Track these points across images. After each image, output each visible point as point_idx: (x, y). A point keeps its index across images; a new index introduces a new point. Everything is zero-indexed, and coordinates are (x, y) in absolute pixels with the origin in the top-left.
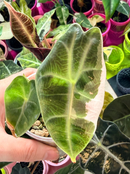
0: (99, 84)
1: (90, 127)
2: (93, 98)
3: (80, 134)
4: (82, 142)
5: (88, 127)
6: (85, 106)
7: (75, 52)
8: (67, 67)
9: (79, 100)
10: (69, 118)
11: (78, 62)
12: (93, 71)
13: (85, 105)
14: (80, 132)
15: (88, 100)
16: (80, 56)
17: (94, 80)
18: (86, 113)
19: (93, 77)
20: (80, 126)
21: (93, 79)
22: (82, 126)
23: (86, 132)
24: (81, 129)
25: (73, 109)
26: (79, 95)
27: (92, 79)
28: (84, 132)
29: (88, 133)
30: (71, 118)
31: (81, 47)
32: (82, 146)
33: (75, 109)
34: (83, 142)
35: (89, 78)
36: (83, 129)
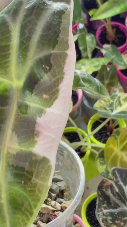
0: (62, 79)
1: (43, 168)
2: (50, 107)
3: (23, 182)
4: (27, 203)
5: (38, 169)
6: (34, 125)
7: (23, 28)
8: (10, 56)
9: (26, 116)
10: (5, 152)
11: (27, 44)
12: (51, 54)
13: (36, 123)
14: (22, 180)
15: (41, 112)
16: (32, 32)
17: (52, 71)
18: (36, 139)
19: (50, 66)
20: (23, 167)
21: (50, 70)
22: (26, 165)
23: (33, 178)
24: (25, 173)
25: (14, 133)
26: (27, 106)
27: (48, 68)
28: (30, 179)
29: (37, 181)
30: (8, 151)
31: (33, 17)
32: (28, 214)
33: (17, 133)
34: (29, 204)
35: (43, 68)
36: (28, 172)
